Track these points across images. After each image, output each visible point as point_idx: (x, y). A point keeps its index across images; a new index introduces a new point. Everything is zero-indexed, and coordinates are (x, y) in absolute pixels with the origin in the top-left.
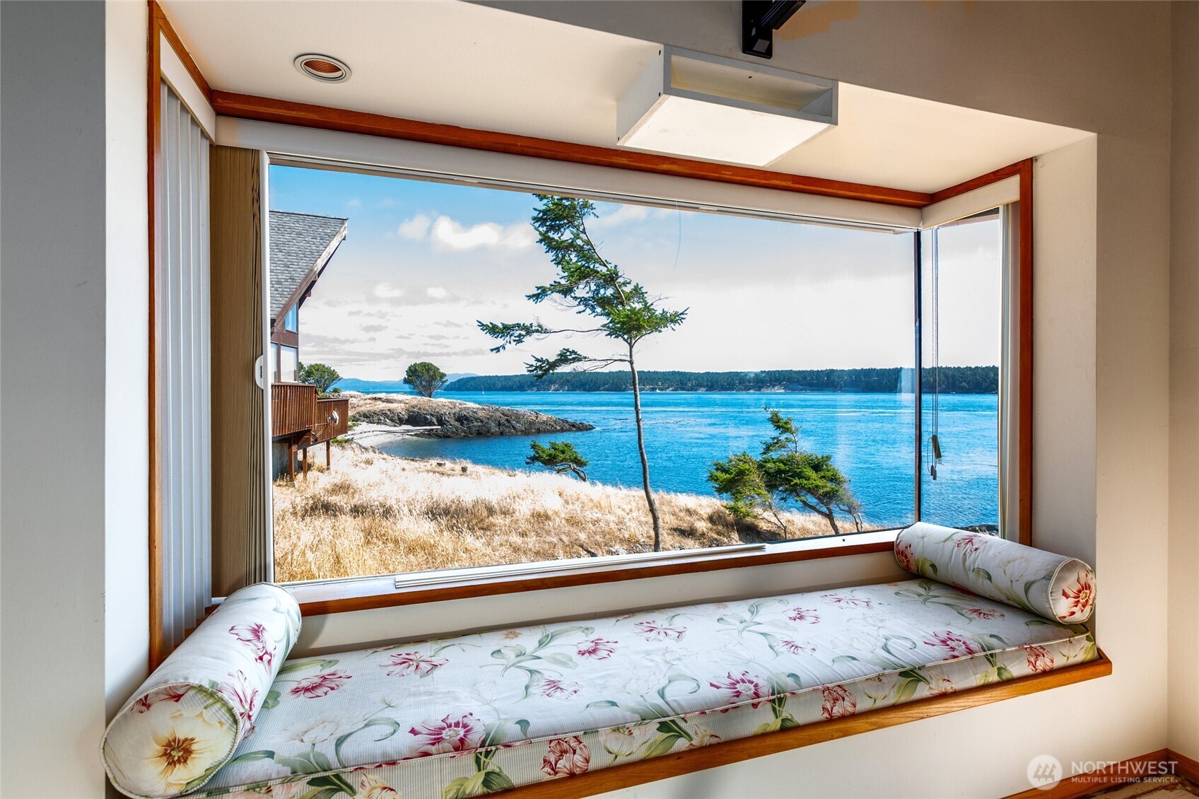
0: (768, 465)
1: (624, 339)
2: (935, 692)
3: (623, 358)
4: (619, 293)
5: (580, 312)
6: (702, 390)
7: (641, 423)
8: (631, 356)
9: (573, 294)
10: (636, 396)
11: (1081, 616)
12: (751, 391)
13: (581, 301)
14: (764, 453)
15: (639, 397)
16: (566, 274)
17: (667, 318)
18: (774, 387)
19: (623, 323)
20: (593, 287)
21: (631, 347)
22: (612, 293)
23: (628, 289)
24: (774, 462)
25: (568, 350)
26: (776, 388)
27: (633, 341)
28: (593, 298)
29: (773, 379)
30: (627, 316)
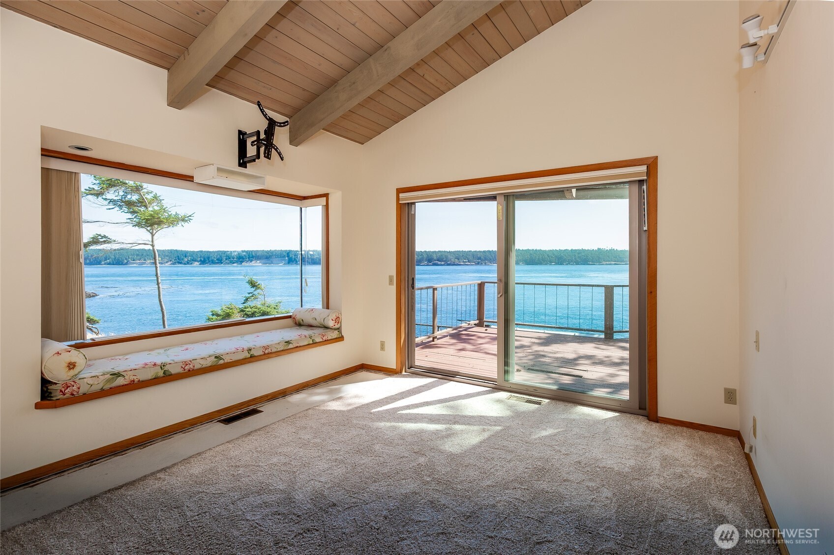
0: (247, 310)
1: (147, 230)
2: (295, 346)
3: (147, 242)
4: (143, 199)
5: (110, 209)
6: (196, 264)
7: (160, 285)
8: (152, 241)
9: (104, 197)
10: (156, 268)
11: (337, 326)
12: (235, 265)
13: (111, 201)
14: (244, 303)
15: (158, 268)
16: (98, 182)
17: (178, 218)
18: (251, 261)
19: (147, 220)
20: (121, 193)
21: (153, 235)
22: (137, 198)
23: (149, 197)
24: (251, 308)
25: (100, 235)
26: (253, 262)
27: (155, 232)
28: (121, 200)
29: (251, 256)
30: (151, 215)
